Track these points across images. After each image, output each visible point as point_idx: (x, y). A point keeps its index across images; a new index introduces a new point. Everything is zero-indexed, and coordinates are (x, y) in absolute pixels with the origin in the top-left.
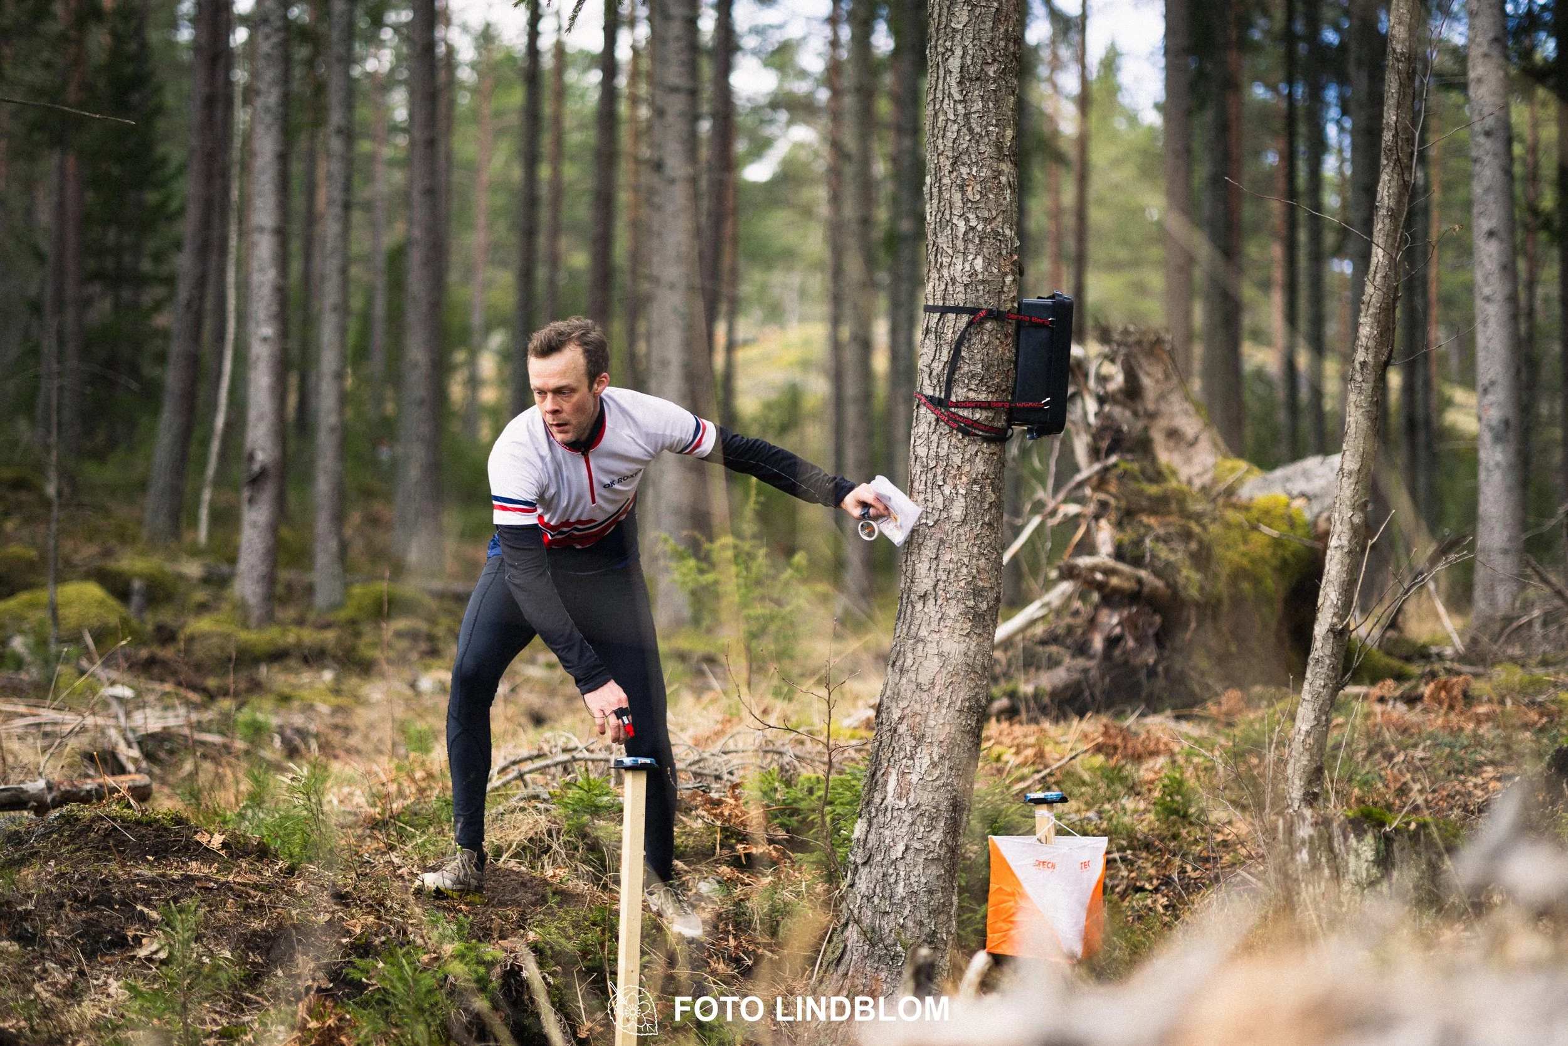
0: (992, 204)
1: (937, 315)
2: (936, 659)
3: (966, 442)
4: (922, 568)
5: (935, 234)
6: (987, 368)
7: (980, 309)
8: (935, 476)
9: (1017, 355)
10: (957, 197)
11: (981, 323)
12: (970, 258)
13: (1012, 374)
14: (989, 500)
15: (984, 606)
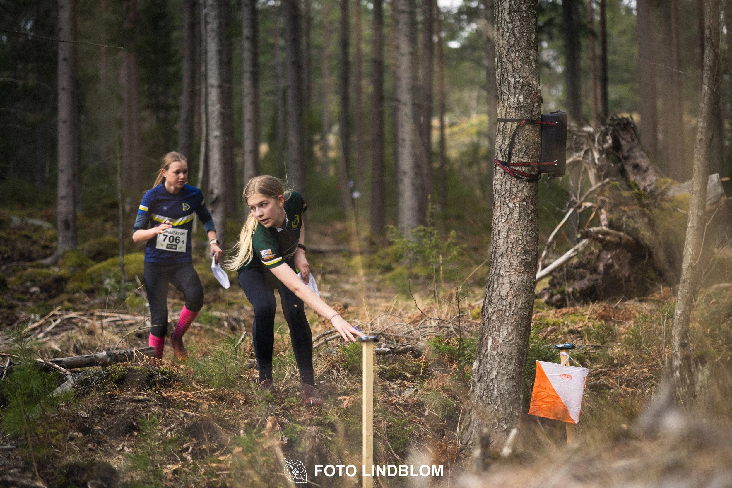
0: (526, 70)
1: (503, 123)
2: (508, 285)
3: (518, 182)
4: (501, 242)
5: (500, 85)
6: (527, 147)
7: (523, 120)
8: (505, 198)
9: (541, 140)
10: (510, 67)
11: (524, 126)
12: (517, 95)
13: (539, 149)
14: (530, 209)
15: (530, 259)
